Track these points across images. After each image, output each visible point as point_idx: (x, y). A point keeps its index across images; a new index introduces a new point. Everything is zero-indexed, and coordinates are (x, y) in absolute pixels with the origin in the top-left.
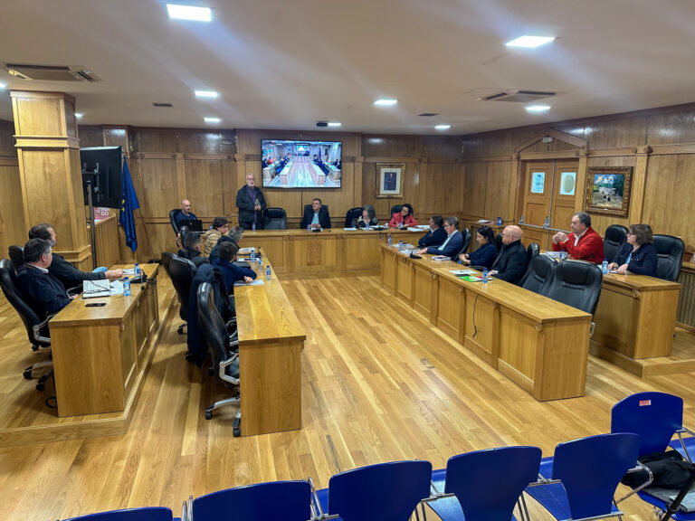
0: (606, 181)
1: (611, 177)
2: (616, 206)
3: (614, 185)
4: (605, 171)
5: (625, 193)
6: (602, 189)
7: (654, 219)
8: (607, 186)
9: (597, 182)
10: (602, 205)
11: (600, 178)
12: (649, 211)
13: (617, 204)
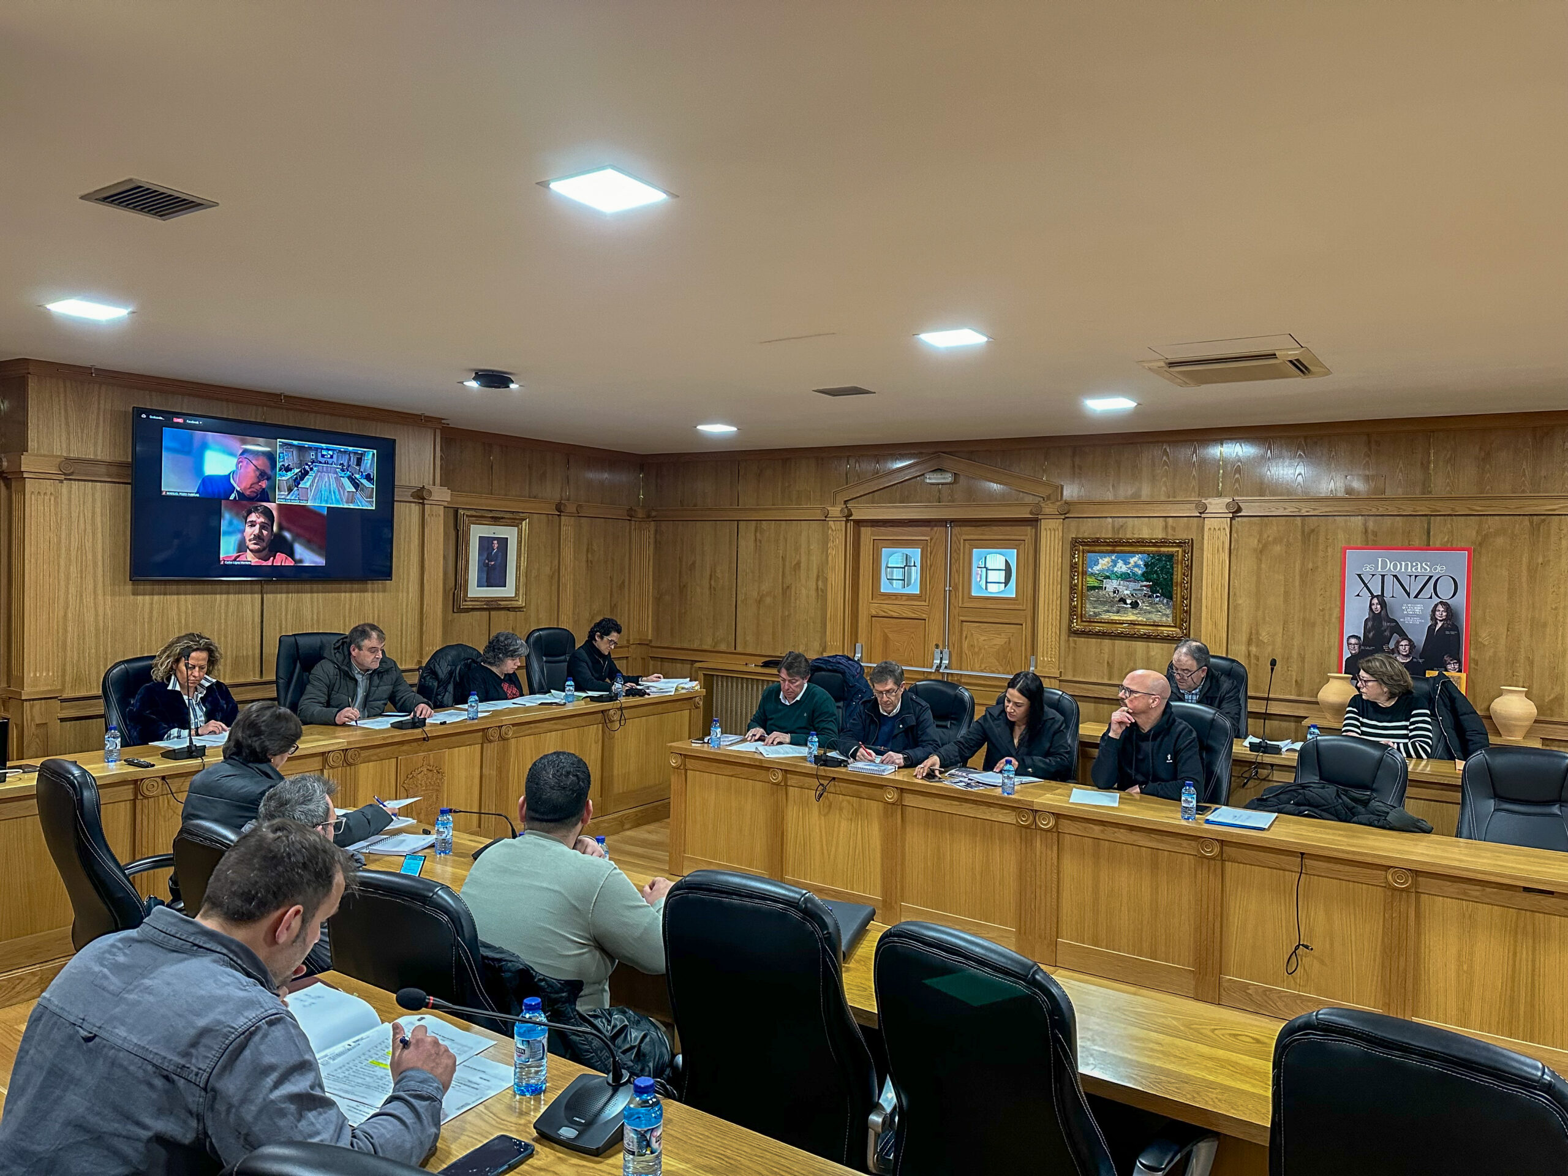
0: (1121, 567)
1: (1135, 559)
2: (1156, 617)
3: (1146, 576)
4: (1118, 546)
5: (1178, 592)
6: (1111, 585)
7: (1260, 644)
8: (1125, 577)
9: (1096, 569)
10: (1116, 617)
11: (1104, 563)
12: (1245, 628)
13: (1161, 614)
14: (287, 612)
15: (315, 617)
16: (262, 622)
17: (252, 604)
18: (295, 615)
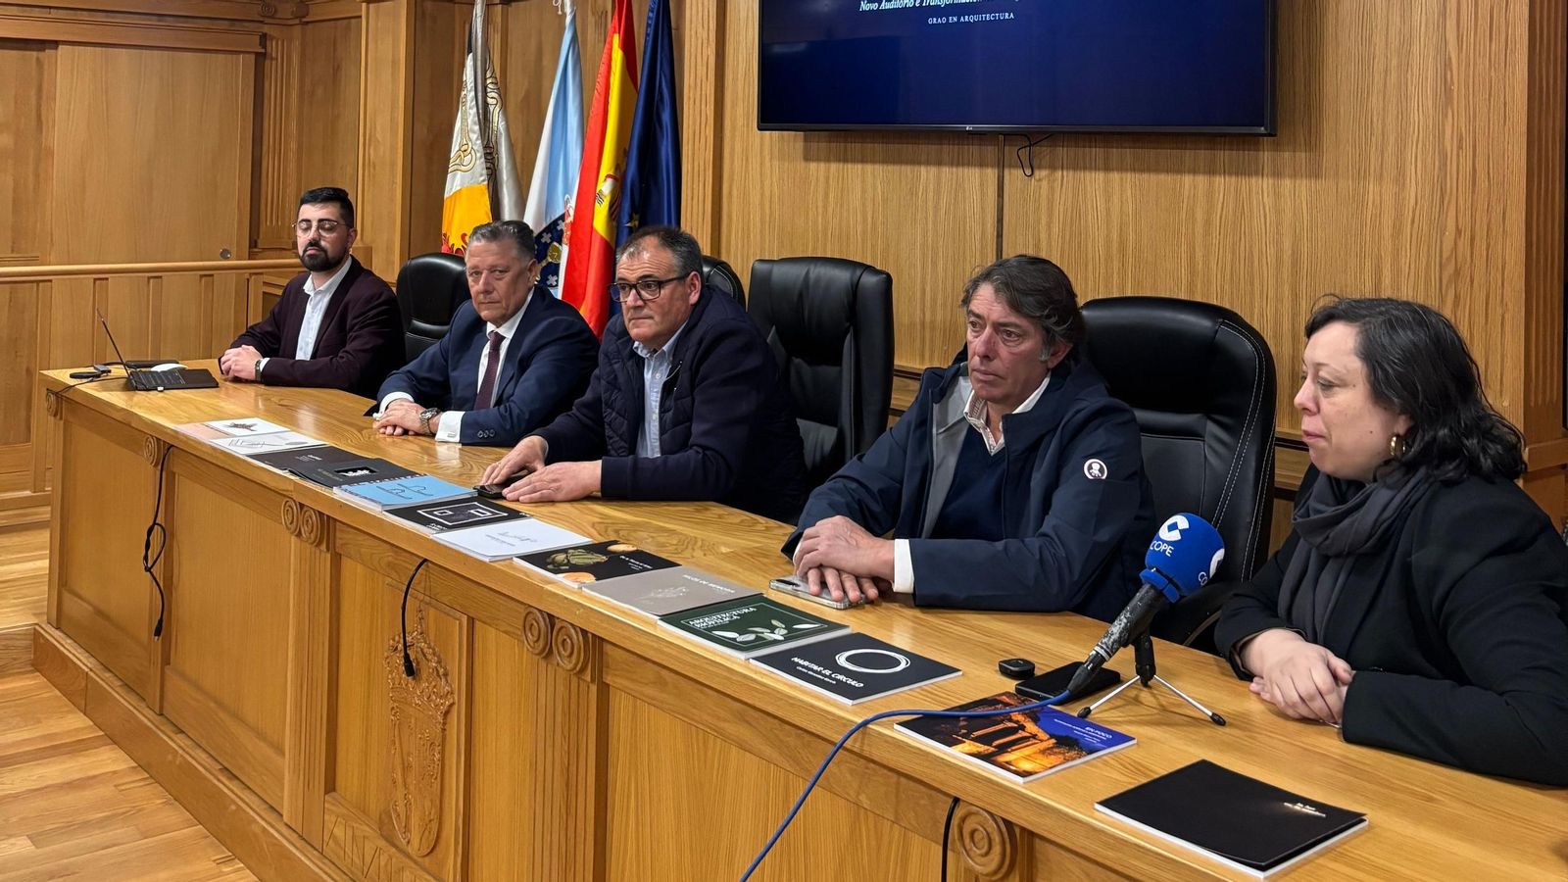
14: (1050, 216)
15: (1115, 236)
16: (1000, 236)
17: (982, 190)
18: (1068, 228)
